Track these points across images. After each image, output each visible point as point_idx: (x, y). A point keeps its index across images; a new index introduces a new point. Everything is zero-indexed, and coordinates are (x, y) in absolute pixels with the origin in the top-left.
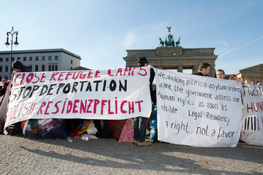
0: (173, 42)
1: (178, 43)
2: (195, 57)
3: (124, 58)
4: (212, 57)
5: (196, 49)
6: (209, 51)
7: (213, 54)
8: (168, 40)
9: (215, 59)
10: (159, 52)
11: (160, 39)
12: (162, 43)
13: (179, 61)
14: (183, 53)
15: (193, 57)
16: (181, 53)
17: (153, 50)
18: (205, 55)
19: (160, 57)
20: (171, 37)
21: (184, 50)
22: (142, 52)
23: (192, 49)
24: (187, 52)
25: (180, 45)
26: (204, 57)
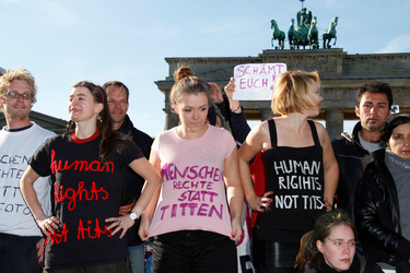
0: (315, 35)
8: (296, 29)
11: (274, 24)
12: (279, 36)
14: (346, 70)
16: (340, 69)
20: (305, 17)
21: (348, 59)
22: (214, 66)
24: (359, 68)
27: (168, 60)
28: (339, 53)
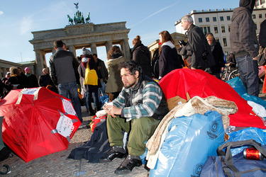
0: (83, 19)
1: (88, 19)
2: (108, 33)
3: (30, 41)
4: (125, 31)
5: (108, 24)
6: (121, 25)
7: (124, 28)
8: (76, 17)
9: (128, 33)
10: (69, 31)
11: (68, 16)
12: (71, 20)
13: (91, 39)
14: (95, 30)
15: (105, 33)
16: (93, 29)
17: (62, 29)
18: (117, 29)
21: (95, 26)
22: (50, 33)
23: (104, 25)
24: (99, 28)
26: (117, 32)
27: (32, 33)
28: (91, 24)
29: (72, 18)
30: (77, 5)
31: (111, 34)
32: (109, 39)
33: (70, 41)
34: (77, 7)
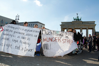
0: (79, 19)
1: (80, 19)
2: (87, 25)
3: (60, 25)
4: (94, 25)
5: (88, 22)
6: (93, 22)
8: (77, 18)
9: (95, 26)
10: (73, 23)
11: (74, 18)
12: (74, 19)
13: (80, 26)
14: (82, 23)
15: (86, 25)
17: (71, 22)
18: (91, 24)
19: (73, 25)
20: (78, 17)
22: (66, 23)
23: (86, 22)
24: (84, 23)
25: (81, 20)
29: (75, 18)
30: (77, 14)
31: (88, 26)
32: (87, 27)
33: (73, 26)
34: (77, 15)
